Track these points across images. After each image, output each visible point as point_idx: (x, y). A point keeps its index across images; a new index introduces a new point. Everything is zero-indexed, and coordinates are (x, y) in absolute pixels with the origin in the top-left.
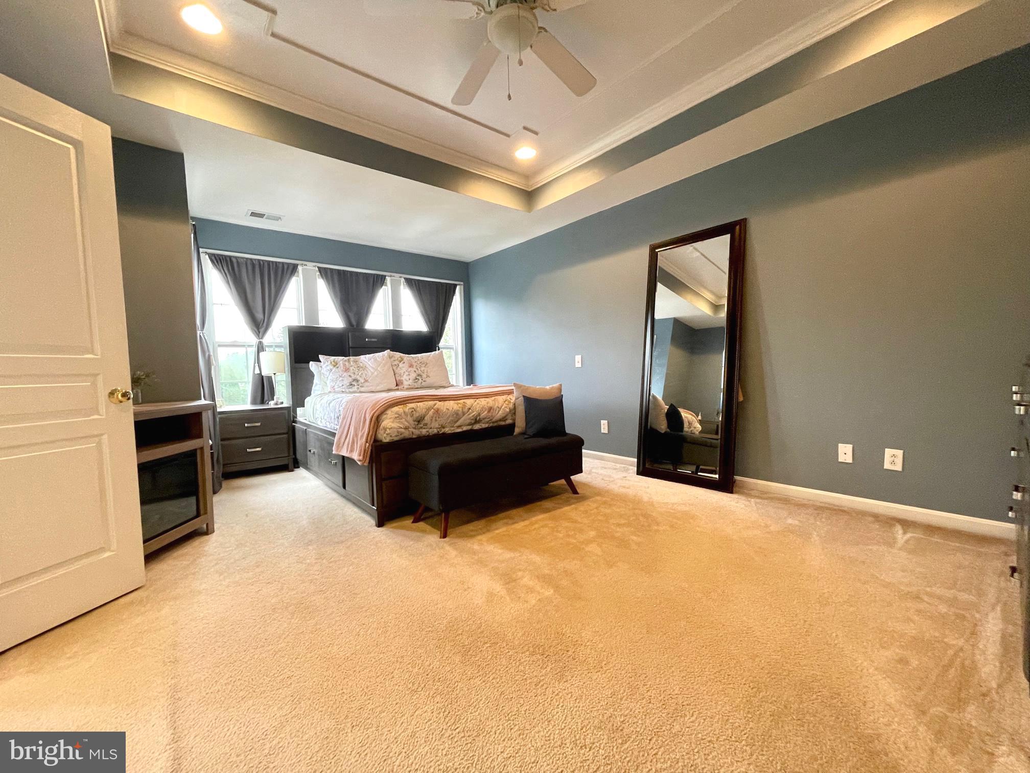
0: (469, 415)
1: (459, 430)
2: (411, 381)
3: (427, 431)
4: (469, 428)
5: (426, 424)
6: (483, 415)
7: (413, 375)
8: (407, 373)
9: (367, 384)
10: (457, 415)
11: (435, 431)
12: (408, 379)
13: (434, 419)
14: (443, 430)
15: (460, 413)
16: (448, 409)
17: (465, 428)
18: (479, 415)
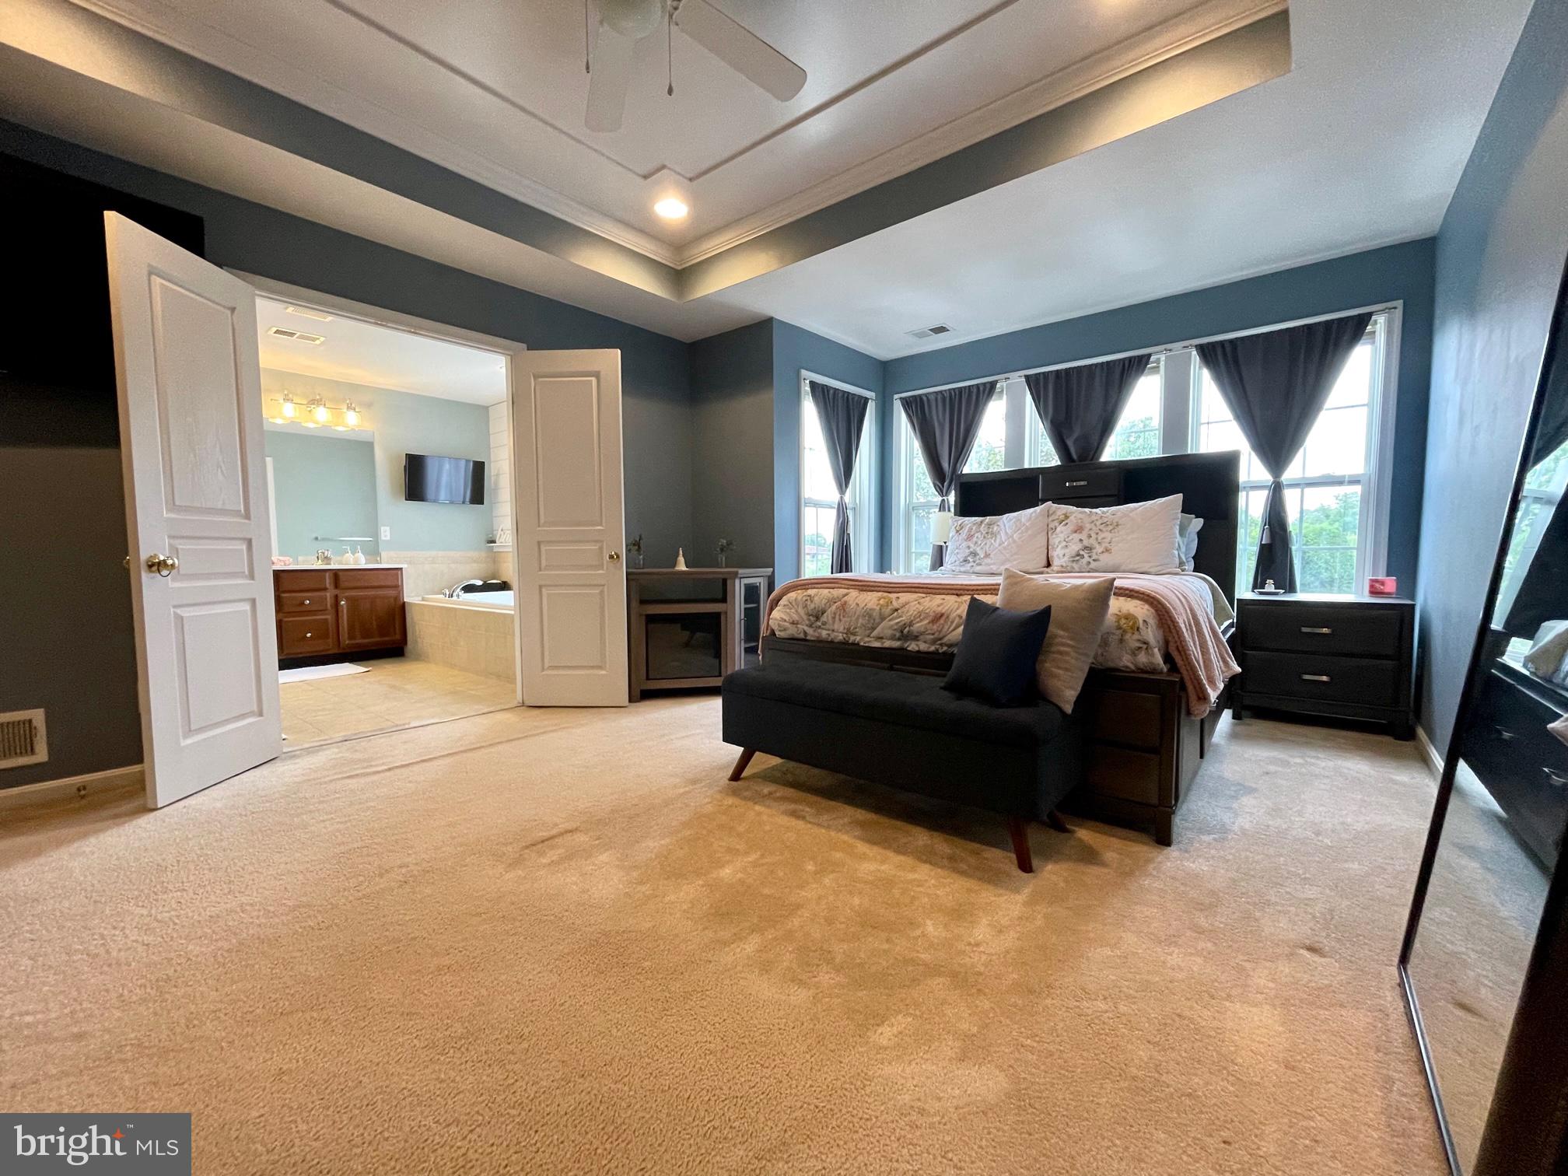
0: (890, 620)
1: (877, 644)
2: (1066, 558)
3: (829, 635)
4: (896, 644)
5: (824, 623)
6: (917, 627)
7: (1075, 547)
8: (1064, 544)
9: (988, 561)
10: (872, 620)
11: (840, 637)
12: (1061, 556)
13: (837, 617)
14: (852, 638)
15: (875, 614)
16: (858, 604)
17: (888, 644)
18: (911, 624)
